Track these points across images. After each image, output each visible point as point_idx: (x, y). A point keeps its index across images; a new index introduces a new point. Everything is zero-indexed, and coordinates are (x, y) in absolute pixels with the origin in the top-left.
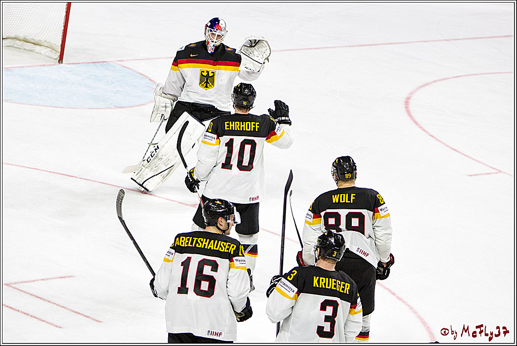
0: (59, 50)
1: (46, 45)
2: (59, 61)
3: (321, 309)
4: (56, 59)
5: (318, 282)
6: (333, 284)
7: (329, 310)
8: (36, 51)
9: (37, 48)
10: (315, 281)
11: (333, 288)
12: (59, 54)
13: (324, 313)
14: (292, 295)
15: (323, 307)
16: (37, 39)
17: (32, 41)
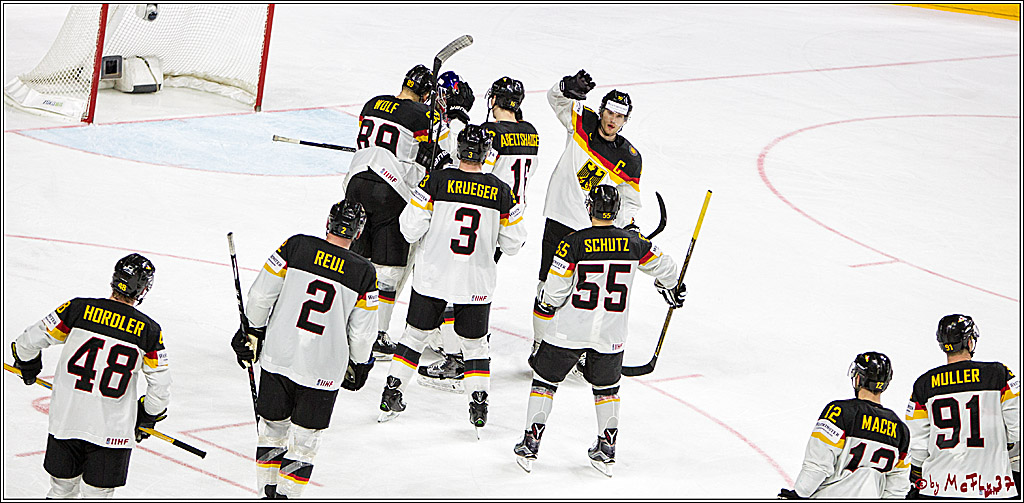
0: (256, 92)
1: (237, 84)
2: (256, 108)
3: (457, 219)
4: (251, 105)
5: (454, 186)
6: (473, 188)
7: (467, 221)
8: (222, 93)
9: (224, 89)
10: (450, 186)
11: (472, 193)
12: (255, 98)
13: (460, 224)
14: (424, 203)
15: (459, 216)
16: (223, 76)
17: (216, 79)
